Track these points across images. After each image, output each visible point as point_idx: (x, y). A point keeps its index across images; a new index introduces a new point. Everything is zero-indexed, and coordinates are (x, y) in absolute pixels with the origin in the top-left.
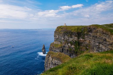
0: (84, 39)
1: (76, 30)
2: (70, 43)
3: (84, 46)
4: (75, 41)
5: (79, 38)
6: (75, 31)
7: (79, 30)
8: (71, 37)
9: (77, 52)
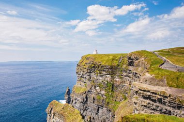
0: (121, 78)
1: (110, 62)
2: (99, 85)
3: (120, 92)
4: (106, 82)
5: (113, 77)
6: (107, 64)
7: (115, 61)
8: (101, 76)
9: (108, 103)
